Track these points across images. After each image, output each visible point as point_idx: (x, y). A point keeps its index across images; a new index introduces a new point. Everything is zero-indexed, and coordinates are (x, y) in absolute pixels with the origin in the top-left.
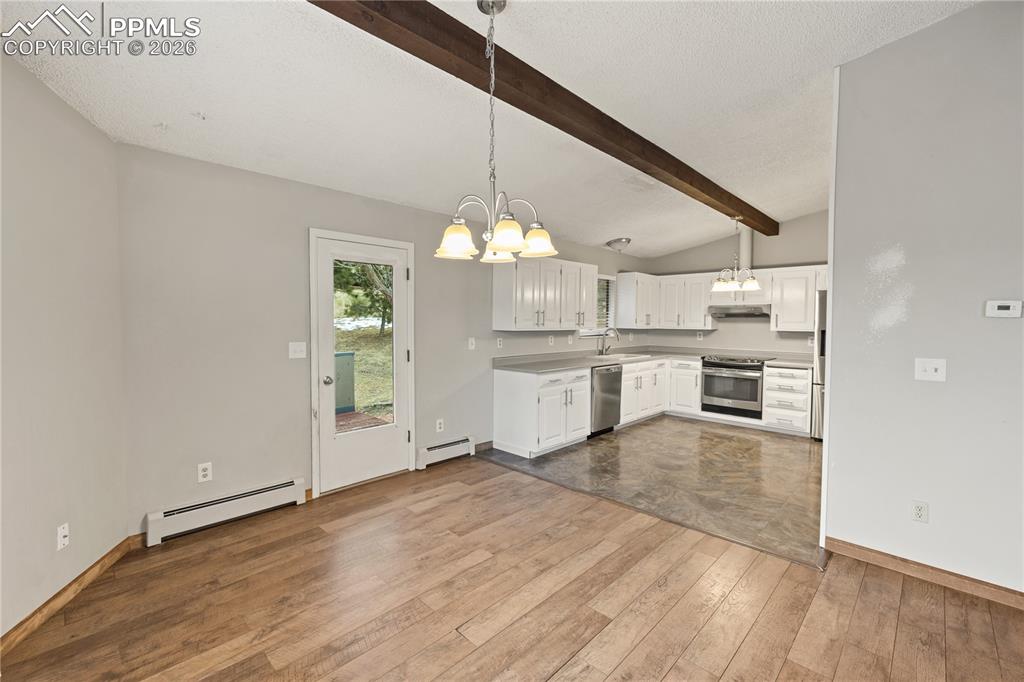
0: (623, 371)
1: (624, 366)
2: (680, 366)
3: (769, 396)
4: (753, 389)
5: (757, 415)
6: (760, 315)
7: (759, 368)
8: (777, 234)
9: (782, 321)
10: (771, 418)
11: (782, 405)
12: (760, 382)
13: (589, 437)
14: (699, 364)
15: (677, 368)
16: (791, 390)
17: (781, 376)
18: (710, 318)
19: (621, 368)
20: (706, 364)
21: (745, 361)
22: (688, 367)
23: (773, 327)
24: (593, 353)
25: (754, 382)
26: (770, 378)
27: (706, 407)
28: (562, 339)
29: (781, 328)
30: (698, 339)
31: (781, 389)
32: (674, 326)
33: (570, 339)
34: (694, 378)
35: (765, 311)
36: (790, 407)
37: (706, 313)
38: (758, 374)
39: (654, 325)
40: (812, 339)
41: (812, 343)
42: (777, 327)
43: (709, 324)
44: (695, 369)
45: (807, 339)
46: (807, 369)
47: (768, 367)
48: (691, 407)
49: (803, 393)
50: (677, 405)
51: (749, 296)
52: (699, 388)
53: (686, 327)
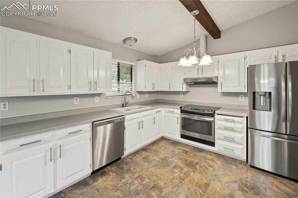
0: (126, 120)
1: (126, 117)
2: (170, 112)
3: (219, 133)
4: (209, 128)
5: (212, 144)
6: (211, 83)
7: (212, 115)
8: (220, 37)
9: (225, 87)
11: (226, 139)
12: (213, 124)
13: (92, 174)
14: (179, 111)
15: (168, 112)
16: (233, 130)
17: (226, 120)
18: (185, 85)
19: (124, 119)
20: (183, 111)
21: (204, 110)
22: (173, 112)
23: (219, 90)
24: (117, 106)
25: (210, 124)
26: (219, 122)
27: (183, 136)
28: (90, 99)
29: (225, 90)
30: (181, 96)
31: (226, 129)
32: (167, 89)
33: (97, 99)
34: (176, 119)
35: (215, 80)
36: (232, 140)
37: (183, 82)
38: (211, 119)
40: (242, 97)
41: (242, 99)
42: (221, 89)
43: (185, 88)
44: (178, 114)
45: (239, 96)
46: (243, 117)
47: (217, 115)
48: (176, 135)
49: (240, 132)
50: (169, 133)
51: (205, 72)
52: (179, 125)
53: (174, 90)
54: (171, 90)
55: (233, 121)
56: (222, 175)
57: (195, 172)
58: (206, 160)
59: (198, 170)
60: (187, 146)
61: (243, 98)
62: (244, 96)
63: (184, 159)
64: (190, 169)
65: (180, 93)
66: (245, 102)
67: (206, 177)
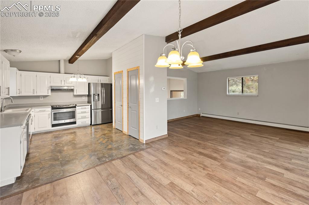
3: (78, 116)
4: (73, 115)
7: (75, 107)
8: (73, 63)
10: (79, 123)
11: (83, 118)
12: (75, 112)
20: (53, 108)
21: (69, 105)
22: (44, 111)
23: (75, 93)
26: (78, 110)
30: (40, 99)
31: (82, 113)
32: (31, 94)
39: (23, 94)
42: (77, 93)
43: (50, 93)
44: (48, 111)
45: (82, 97)
46: (89, 106)
47: (77, 106)
48: (47, 127)
49: (88, 113)
50: (39, 128)
51: (66, 83)
52: (50, 119)
53: (38, 94)
54: (35, 95)
55: (85, 108)
61: (84, 97)
65: (40, 97)
66: (86, 99)
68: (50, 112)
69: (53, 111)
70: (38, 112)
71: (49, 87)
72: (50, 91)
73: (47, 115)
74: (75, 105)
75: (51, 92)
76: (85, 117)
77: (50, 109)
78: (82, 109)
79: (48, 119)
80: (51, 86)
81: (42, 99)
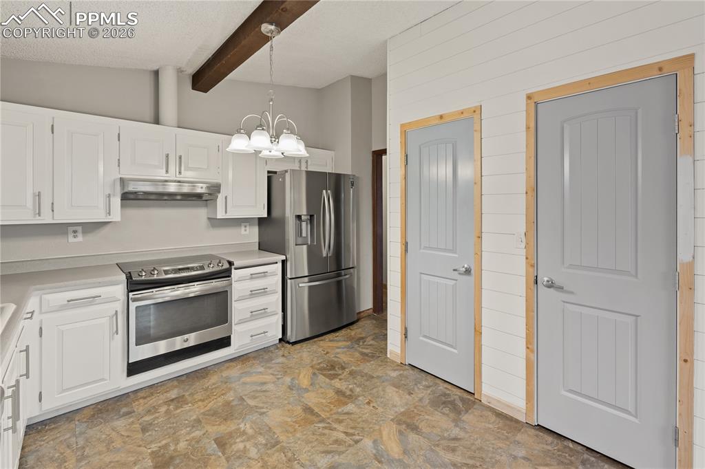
5: (225, 342)
7: (228, 274)
9: (232, 205)
11: (254, 315)
12: (229, 292)
17: (253, 276)
18: (119, 201)
20: (137, 287)
22: (93, 301)
23: (220, 213)
26: (239, 284)
27: (134, 368)
29: (231, 214)
31: (253, 295)
36: (264, 315)
37: (111, 191)
40: (245, 226)
41: (245, 230)
42: (226, 212)
45: (240, 226)
46: (277, 263)
47: (236, 269)
48: (103, 380)
49: (274, 292)
50: (64, 391)
51: (188, 169)
52: (120, 339)
53: (60, 219)
54: (47, 219)
55: (265, 274)
56: (293, 379)
57: (264, 413)
58: (239, 380)
59: (261, 405)
60: (152, 388)
61: (248, 228)
62: (250, 225)
63: (204, 414)
64: (251, 416)
65: (71, 229)
66: (252, 235)
67: (289, 403)
68: (119, 306)
69: (135, 300)
70: (62, 308)
71: (114, 181)
72: (117, 201)
73: (105, 321)
74: (226, 266)
75: (122, 206)
76: (262, 313)
77: (119, 289)
78: (251, 278)
79: (111, 338)
80: (122, 180)
81: (80, 238)
